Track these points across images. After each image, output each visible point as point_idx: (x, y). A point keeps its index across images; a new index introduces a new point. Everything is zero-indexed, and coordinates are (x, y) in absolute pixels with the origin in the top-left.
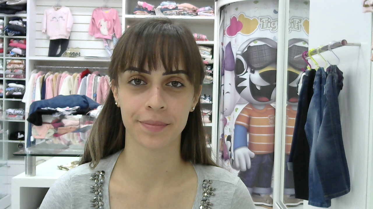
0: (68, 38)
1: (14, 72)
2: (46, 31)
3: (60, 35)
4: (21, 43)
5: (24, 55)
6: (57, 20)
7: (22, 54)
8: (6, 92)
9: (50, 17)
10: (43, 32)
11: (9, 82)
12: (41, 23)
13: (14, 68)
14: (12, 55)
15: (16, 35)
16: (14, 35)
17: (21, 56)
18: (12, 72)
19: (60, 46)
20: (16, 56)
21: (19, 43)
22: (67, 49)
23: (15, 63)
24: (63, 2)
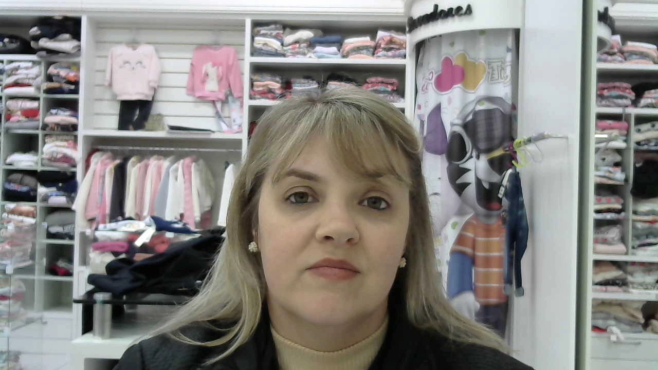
0: (150, 99)
2: (111, 84)
3: (137, 93)
6: (133, 68)
9: (119, 62)
12: (104, 71)
19: (137, 112)
24: (143, 36)
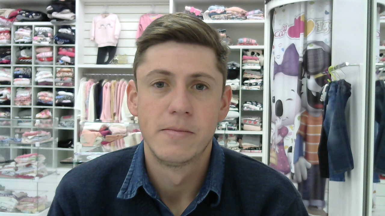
0: (115, 46)
1: (64, 80)
2: (94, 39)
3: (108, 42)
4: (70, 51)
5: (72, 63)
6: (106, 28)
7: (71, 62)
8: (56, 100)
9: (98, 25)
10: (92, 40)
11: (58, 90)
12: (89, 30)
13: (64, 76)
14: (62, 63)
15: (65, 43)
16: (64, 44)
17: (70, 64)
18: (61, 80)
19: (108, 54)
20: (66, 64)
21: (68, 51)
22: (115, 56)
23: (64, 72)
24: (111, 10)
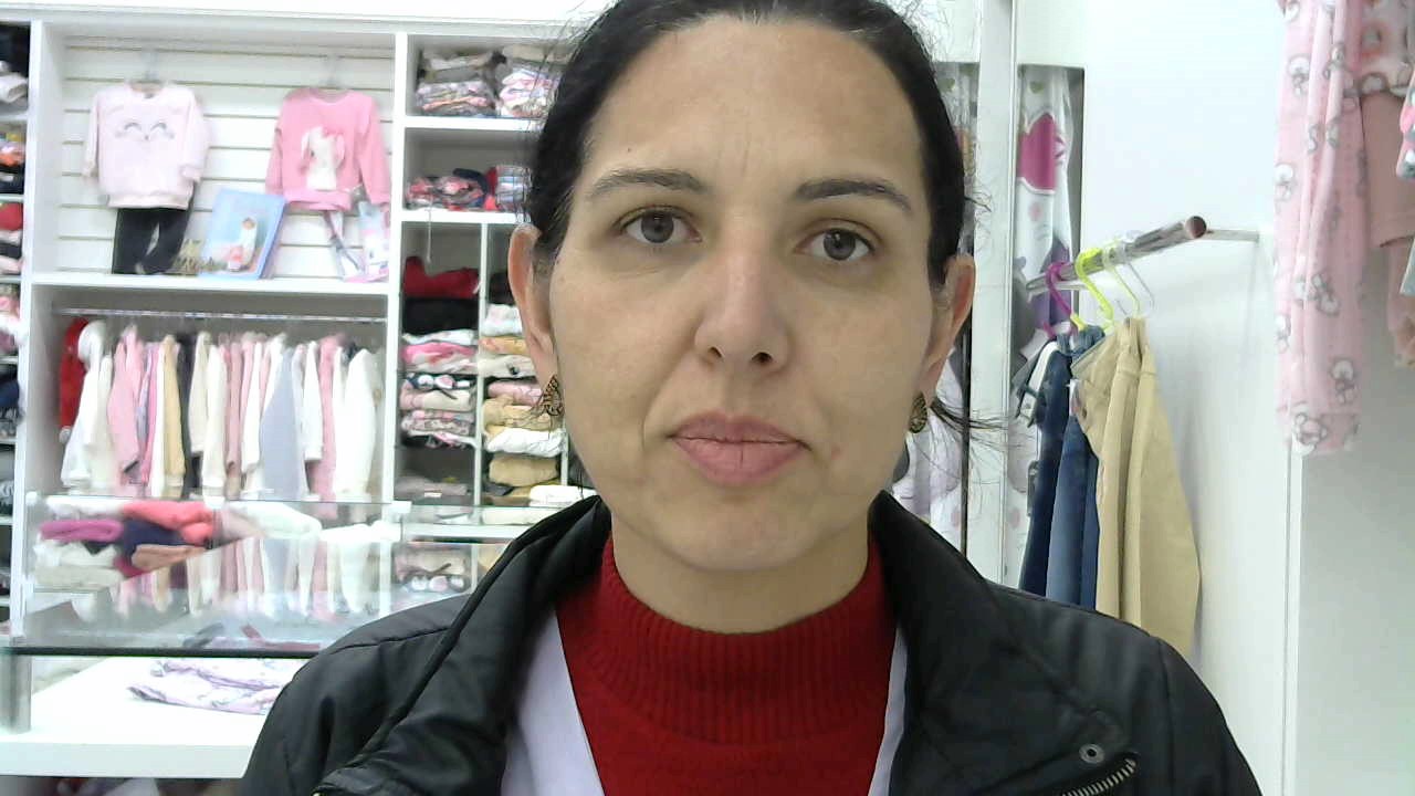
0: (185, 206)
6: (147, 138)
9: (114, 124)
12: (81, 143)
19: (156, 234)
22: (184, 246)
24: (169, 67)
